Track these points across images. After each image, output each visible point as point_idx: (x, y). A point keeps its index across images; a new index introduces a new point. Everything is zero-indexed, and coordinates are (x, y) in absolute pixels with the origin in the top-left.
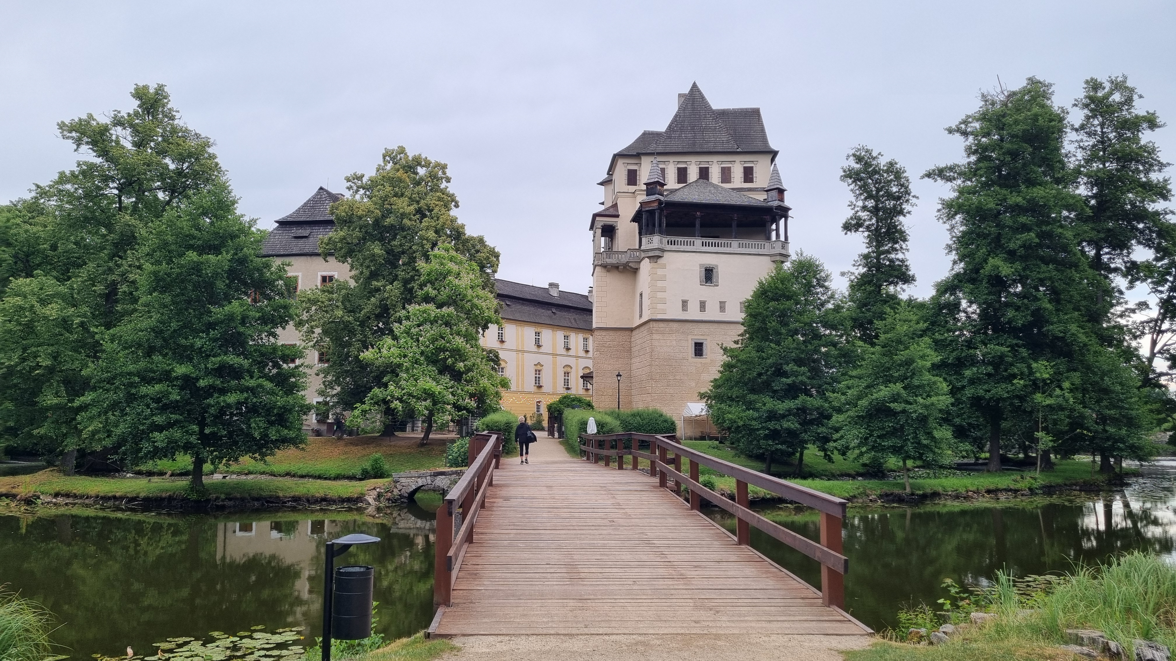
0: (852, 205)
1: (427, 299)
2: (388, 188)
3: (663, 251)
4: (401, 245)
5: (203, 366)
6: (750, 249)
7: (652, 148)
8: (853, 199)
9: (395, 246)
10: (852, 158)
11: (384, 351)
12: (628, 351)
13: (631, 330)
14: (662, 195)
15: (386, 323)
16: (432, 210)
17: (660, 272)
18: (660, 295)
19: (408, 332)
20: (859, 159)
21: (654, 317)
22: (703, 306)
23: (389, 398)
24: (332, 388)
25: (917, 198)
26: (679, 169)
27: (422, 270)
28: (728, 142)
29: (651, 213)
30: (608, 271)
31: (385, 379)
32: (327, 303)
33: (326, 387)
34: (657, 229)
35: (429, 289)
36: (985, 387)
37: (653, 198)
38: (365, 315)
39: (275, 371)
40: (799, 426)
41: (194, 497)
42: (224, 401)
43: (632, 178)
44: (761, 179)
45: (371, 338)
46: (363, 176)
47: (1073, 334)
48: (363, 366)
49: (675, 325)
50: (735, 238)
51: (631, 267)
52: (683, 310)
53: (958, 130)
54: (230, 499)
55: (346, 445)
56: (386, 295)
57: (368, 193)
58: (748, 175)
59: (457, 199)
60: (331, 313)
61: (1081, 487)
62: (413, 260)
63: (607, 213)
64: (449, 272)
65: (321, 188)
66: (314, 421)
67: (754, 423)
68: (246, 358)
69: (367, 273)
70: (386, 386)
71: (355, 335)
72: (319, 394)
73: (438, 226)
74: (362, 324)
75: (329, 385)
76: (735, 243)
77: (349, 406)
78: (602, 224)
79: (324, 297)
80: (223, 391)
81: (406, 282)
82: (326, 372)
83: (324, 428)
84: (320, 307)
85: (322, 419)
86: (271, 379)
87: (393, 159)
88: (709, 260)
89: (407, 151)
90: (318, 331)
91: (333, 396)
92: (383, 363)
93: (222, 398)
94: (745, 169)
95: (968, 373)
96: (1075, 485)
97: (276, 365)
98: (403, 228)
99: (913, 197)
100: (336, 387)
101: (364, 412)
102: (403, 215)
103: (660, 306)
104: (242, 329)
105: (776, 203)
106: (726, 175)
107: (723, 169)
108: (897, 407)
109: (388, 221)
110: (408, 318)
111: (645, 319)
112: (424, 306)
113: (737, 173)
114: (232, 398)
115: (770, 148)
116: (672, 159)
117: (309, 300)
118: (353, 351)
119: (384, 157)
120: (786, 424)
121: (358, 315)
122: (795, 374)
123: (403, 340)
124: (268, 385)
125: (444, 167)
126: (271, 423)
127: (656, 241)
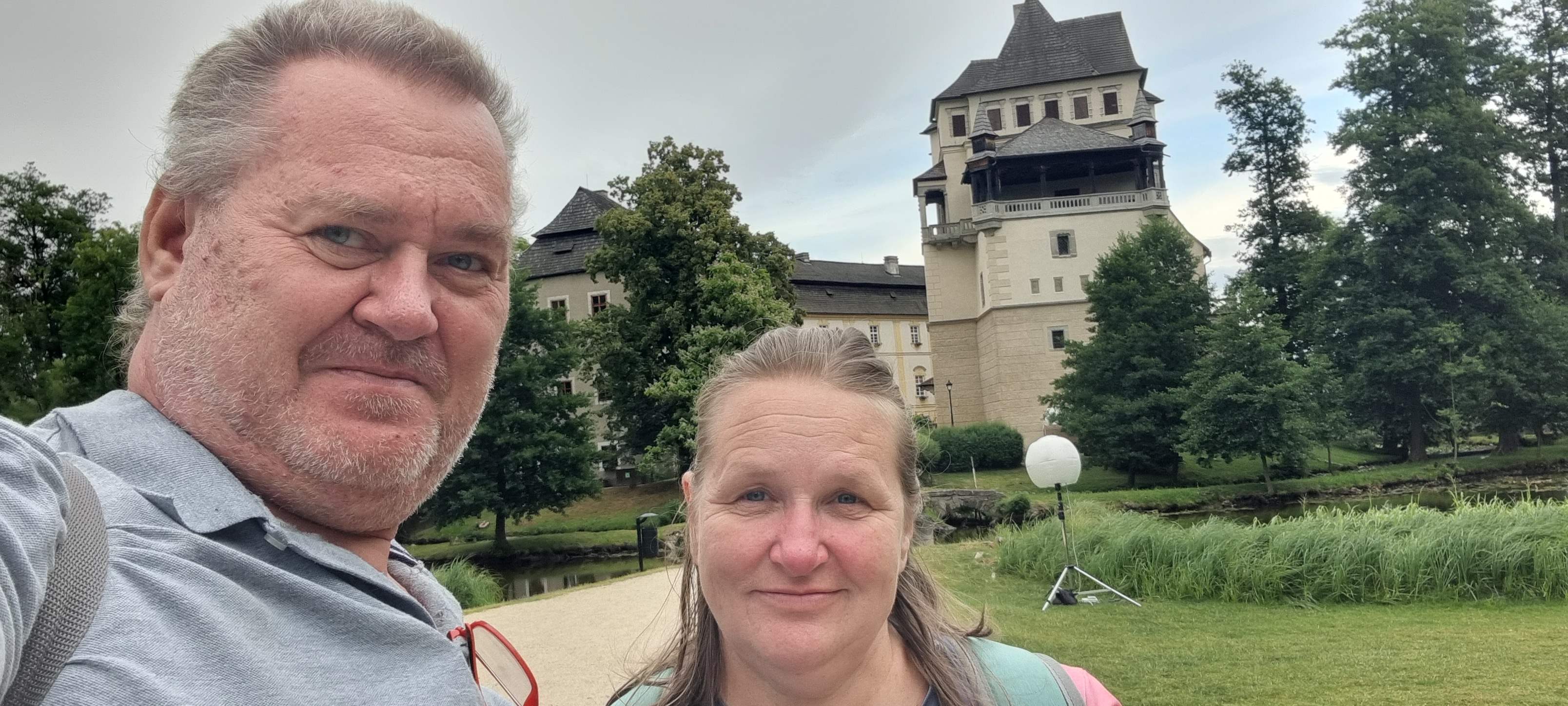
0: (1232, 139)
1: (714, 320)
2: (658, 194)
3: (1001, 220)
4: (678, 258)
5: (497, 424)
6: (1115, 205)
7: (981, 86)
8: (1234, 132)
9: (671, 259)
10: (1229, 78)
11: (671, 384)
12: (973, 350)
13: (975, 321)
14: (993, 150)
15: (672, 349)
16: (710, 212)
17: (999, 247)
18: (1001, 276)
19: (696, 359)
20: (1236, 77)
21: (997, 305)
22: (1059, 284)
23: (681, 436)
24: (619, 430)
25: (1314, 122)
26: (1018, 108)
27: (703, 288)
28: (1080, 64)
29: (982, 173)
30: (939, 249)
31: (675, 415)
32: (603, 334)
33: (611, 429)
34: (989, 194)
35: (713, 307)
36: (1384, 359)
37: (981, 155)
38: (646, 343)
39: (563, 421)
40: (1154, 428)
41: (499, 554)
42: (521, 457)
43: (959, 125)
44: (1127, 108)
45: (655, 369)
46: (627, 178)
47: (1487, 286)
48: (650, 401)
49: (1025, 312)
50: (1095, 192)
51: (967, 242)
52: (1034, 292)
53: (1335, 42)
54: (534, 554)
55: (640, 494)
56: (667, 318)
57: (635, 198)
58: (1111, 104)
59: (739, 190)
60: (608, 344)
61: (1524, 470)
62: (691, 276)
63: (931, 176)
64: (732, 288)
65: (580, 189)
66: (602, 470)
67: (1100, 428)
68: (535, 412)
69: (643, 293)
70: (677, 424)
71: (637, 367)
72: (605, 438)
73: (718, 231)
74: (644, 354)
75: (616, 426)
76: (1094, 199)
77: (639, 449)
78: (926, 190)
79: (598, 328)
80: (518, 447)
81: (688, 300)
82: (609, 412)
83: (613, 477)
84: (596, 340)
85: (611, 465)
86: (560, 430)
87: (660, 153)
88: (1062, 225)
89: (675, 141)
90: (596, 367)
91: (622, 438)
92: (671, 396)
93: (519, 454)
94: (1106, 96)
95: (1363, 343)
96: (1516, 468)
97: (564, 416)
98: (680, 238)
99: (1309, 121)
100: (623, 428)
101: (656, 454)
102: (678, 224)
103: (1003, 290)
104: (529, 384)
105: (1143, 142)
106: (1081, 107)
107: (1076, 101)
108: (1240, 398)
109: (661, 233)
110: (694, 343)
111: (988, 307)
112: (710, 329)
113: (1096, 103)
114: (528, 453)
115: (1138, 66)
116: (1007, 96)
117: (583, 332)
118: (638, 386)
119: (649, 152)
120: (1137, 427)
121: (638, 344)
122: (1145, 367)
123: (691, 369)
124: (561, 437)
125: (719, 155)
126: (567, 475)
127: (991, 209)
